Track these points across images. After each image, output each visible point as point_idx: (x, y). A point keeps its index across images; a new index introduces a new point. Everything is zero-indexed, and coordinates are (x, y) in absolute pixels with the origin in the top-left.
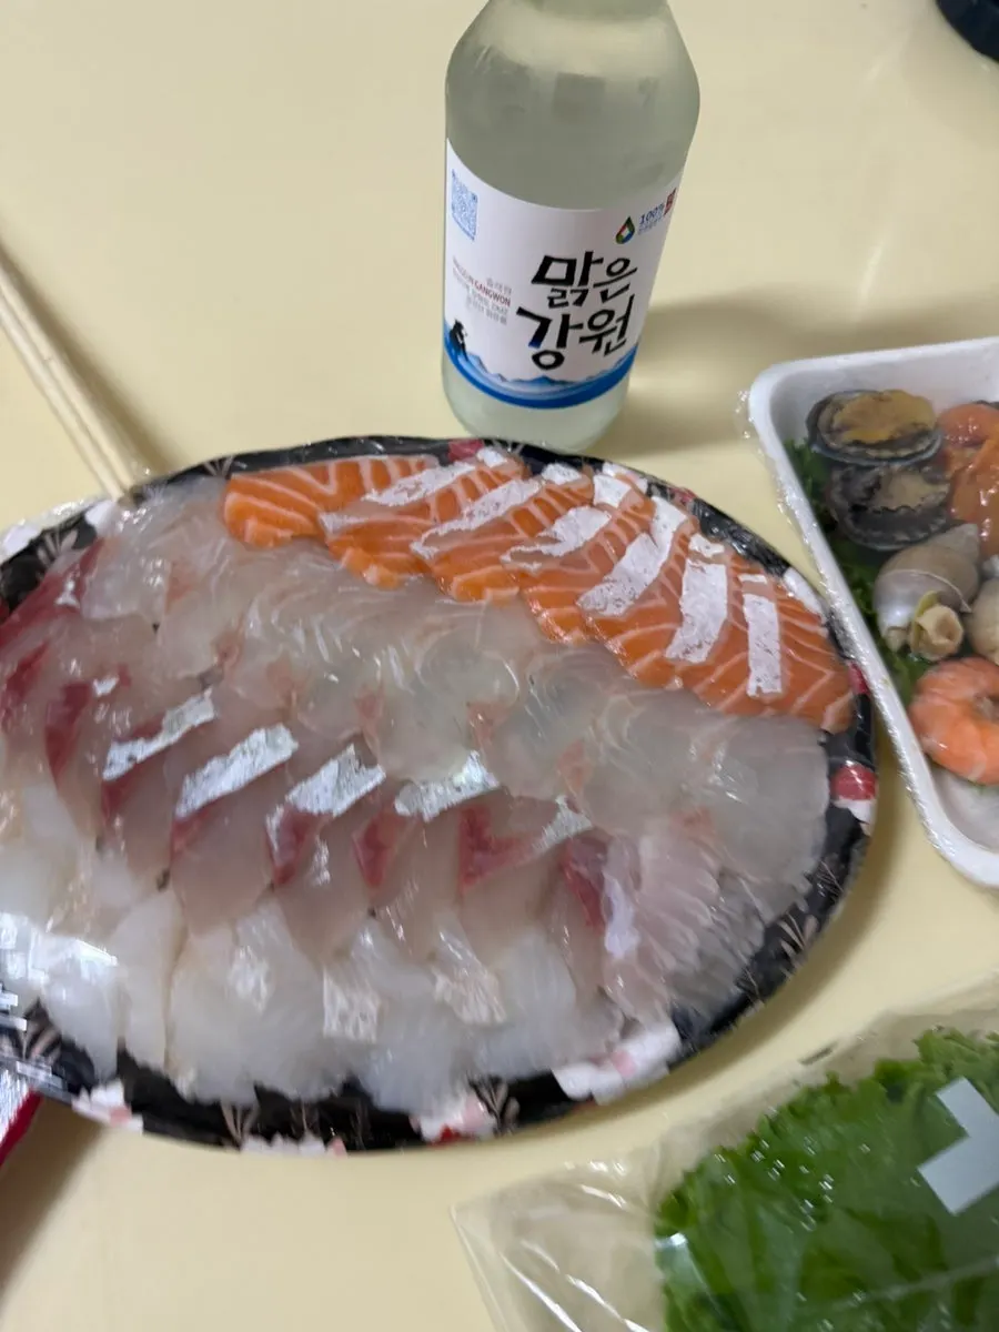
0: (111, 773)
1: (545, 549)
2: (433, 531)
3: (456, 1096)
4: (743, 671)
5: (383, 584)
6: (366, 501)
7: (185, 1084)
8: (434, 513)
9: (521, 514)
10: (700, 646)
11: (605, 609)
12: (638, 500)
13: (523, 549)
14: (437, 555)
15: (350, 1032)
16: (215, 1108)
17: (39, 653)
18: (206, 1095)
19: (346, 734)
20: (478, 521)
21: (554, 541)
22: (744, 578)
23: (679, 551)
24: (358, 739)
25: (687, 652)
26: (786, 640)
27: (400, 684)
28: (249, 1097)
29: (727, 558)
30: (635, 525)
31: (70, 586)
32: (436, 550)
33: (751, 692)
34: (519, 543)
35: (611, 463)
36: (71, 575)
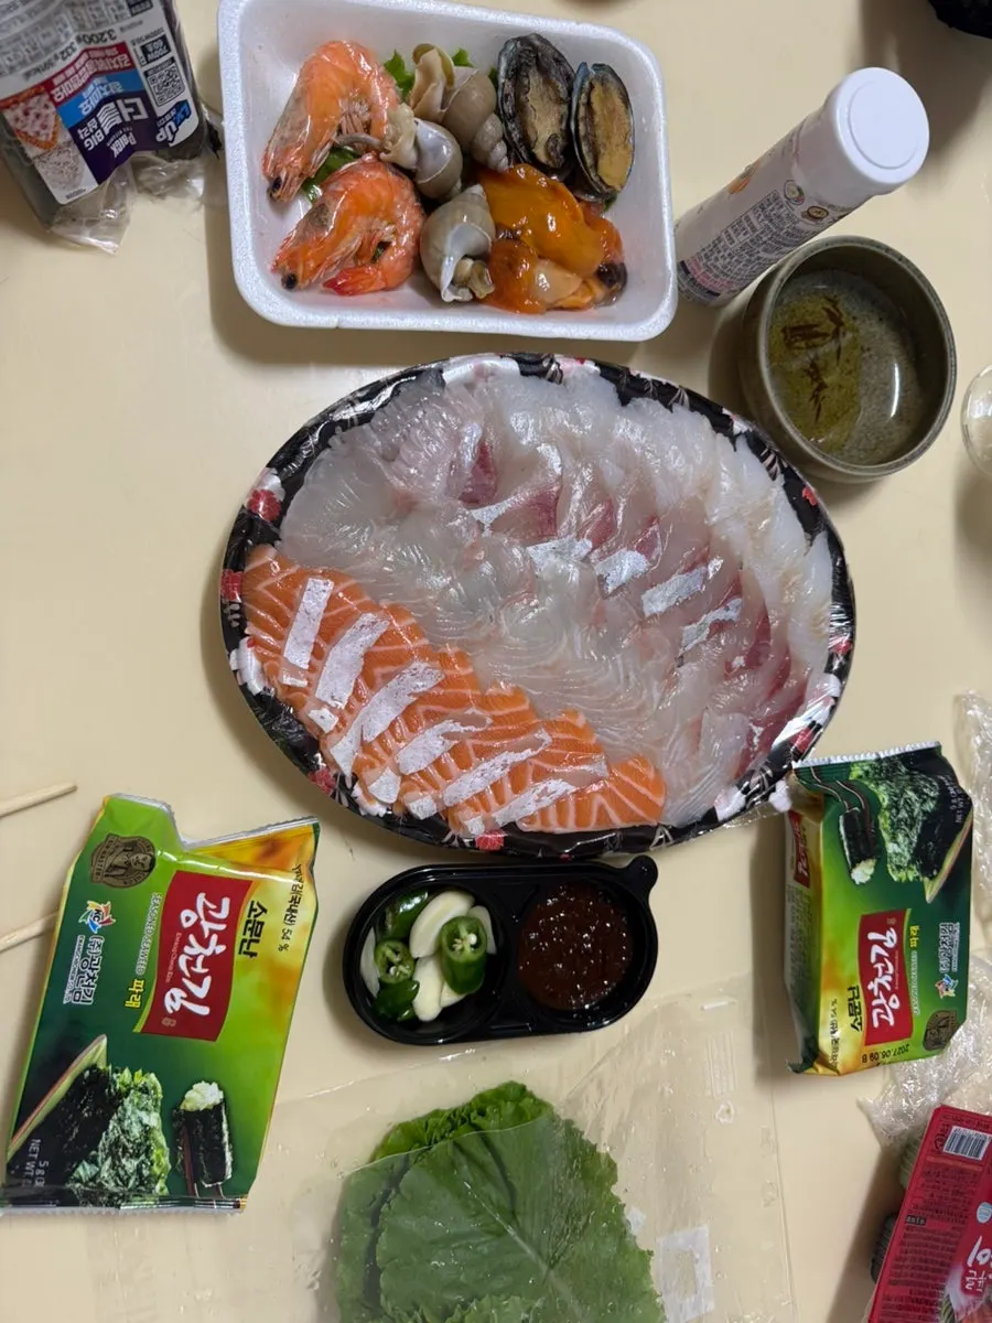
0: (737, 601)
1: (457, 728)
2: (535, 753)
3: (574, 377)
4: (333, 601)
5: (575, 713)
6: (576, 786)
7: (706, 423)
8: (530, 769)
9: (464, 764)
10: (363, 626)
11: (426, 668)
12: (367, 774)
13: (473, 729)
14: (536, 732)
15: (630, 423)
16: (693, 408)
17: (772, 694)
18: (697, 415)
19: (612, 599)
20: (499, 760)
21: (448, 736)
22: (303, 683)
23: (348, 717)
24: (605, 596)
25: (374, 623)
26: (286, 623)
27: (577, 627)
28: (676, 407)
29: (310, 703)
30: (377, 749)
31: (756, 740)
32: (536, 735)
33: (331, 584)
34: (475, 736)
35: (378, 816)
36: (756, 749)
